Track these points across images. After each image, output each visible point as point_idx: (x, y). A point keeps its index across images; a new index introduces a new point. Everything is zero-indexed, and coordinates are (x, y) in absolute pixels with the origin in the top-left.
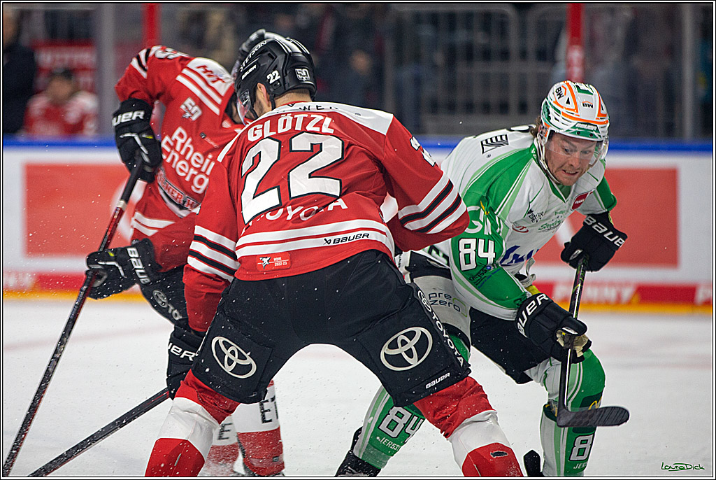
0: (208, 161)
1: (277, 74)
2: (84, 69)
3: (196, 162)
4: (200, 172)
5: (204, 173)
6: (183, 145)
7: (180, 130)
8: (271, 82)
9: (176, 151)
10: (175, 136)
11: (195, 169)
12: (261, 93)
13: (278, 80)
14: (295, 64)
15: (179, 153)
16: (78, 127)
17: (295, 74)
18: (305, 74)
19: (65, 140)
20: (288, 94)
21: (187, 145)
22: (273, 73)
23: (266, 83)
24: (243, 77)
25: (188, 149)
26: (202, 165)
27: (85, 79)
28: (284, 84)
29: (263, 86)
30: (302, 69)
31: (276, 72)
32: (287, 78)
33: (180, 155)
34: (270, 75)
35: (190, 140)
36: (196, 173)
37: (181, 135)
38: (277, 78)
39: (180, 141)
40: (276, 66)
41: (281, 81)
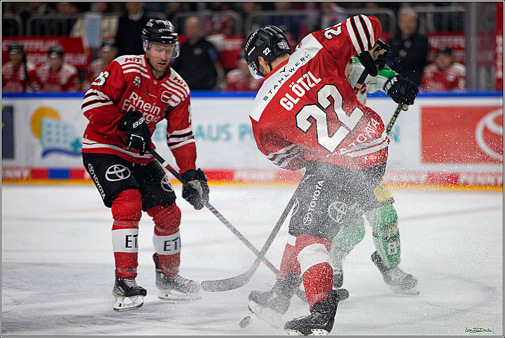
0: (153, 106)
1: (268, 49)
2: (459, 48)
3: (146, 108)
4: (149, 113)
5: (152, 113)
6: (136, 101)
7: (134, 93)
8: (266, 54)
9: (133, 105)
10: (131, 97)
11: (147, 112)
12: (262, 61)
13: (270, 53)
14: (277, 41)
15: (135, 106)
16: (455, 84)
17: (277, 46)
18: (283, 45)
19: (446, 92)
20: (278, 59)
21: (139, 101)
22: (266, 49)
23: (263, 56)
24: (249, 54)
25: (141, 103)
26: (150, 109)
27: (459, 54)
28: (274, 53)
29: (261, 58)
30: (281, 42)
31: (267, 48)
32: (274, 50)
33: (135, 107)
34: (264, 51)
35: (140, 98)
36: (147, 114)
37: (134, 96)
38: (269, 51)
39: (135, 99)
40: (267, 45)
41: (272, 53)
